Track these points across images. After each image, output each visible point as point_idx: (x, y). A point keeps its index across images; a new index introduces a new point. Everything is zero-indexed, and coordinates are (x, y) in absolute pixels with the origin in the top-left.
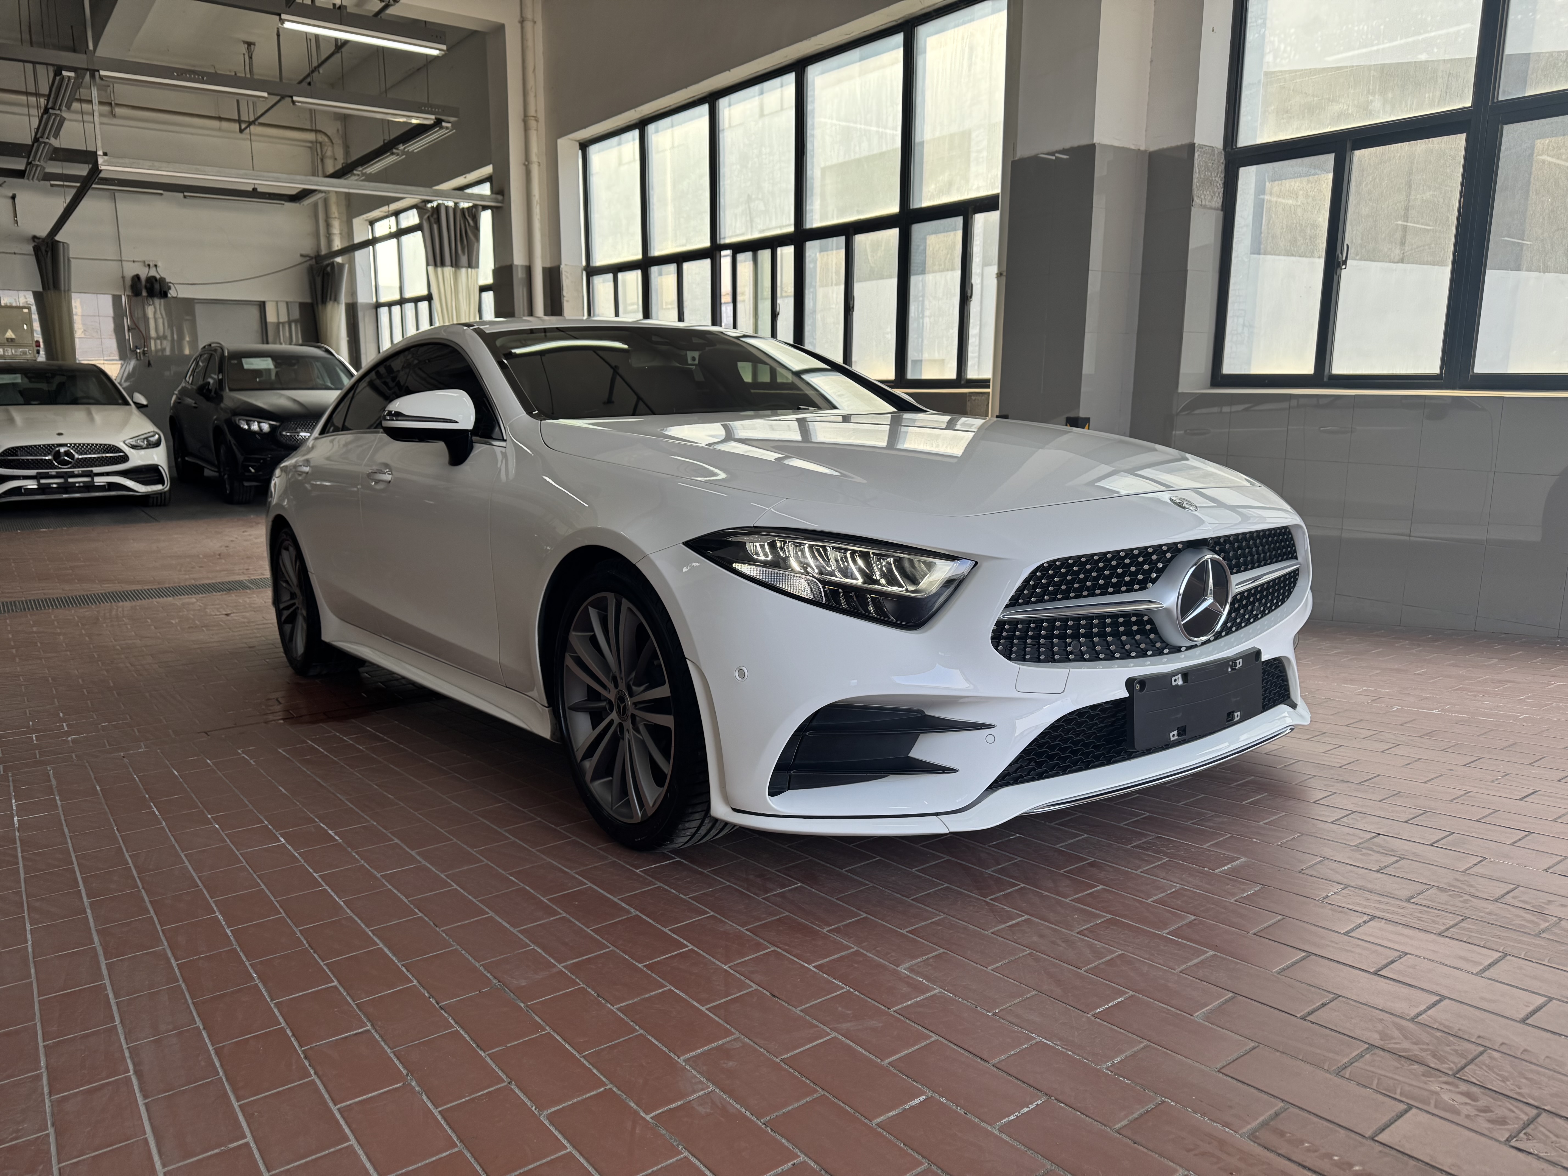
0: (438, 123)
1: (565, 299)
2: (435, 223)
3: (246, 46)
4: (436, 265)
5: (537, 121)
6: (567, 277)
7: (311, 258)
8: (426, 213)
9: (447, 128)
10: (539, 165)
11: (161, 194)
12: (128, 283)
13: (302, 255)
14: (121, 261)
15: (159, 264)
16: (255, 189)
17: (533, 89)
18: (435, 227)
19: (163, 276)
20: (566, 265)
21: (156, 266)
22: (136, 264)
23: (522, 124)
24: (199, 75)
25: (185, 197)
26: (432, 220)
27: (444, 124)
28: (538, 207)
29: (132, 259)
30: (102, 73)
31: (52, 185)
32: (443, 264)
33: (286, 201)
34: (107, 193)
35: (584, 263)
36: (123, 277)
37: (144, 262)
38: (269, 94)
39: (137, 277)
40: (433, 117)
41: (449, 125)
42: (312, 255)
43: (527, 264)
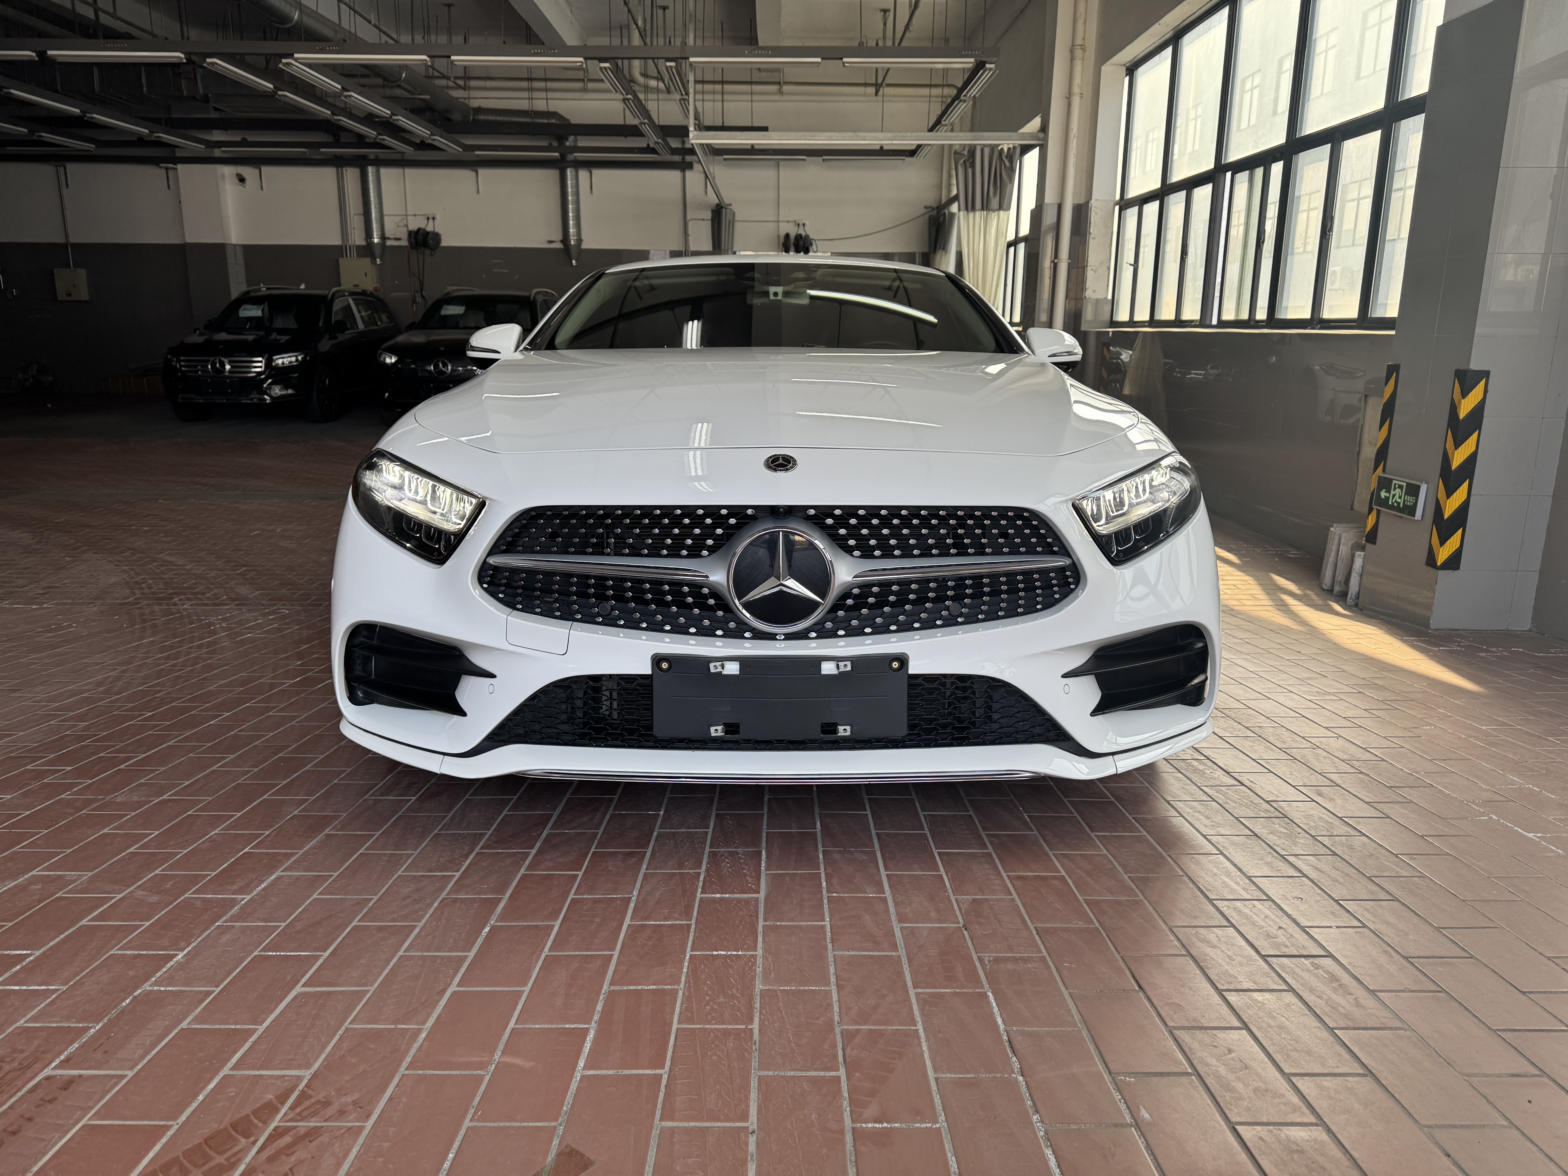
0: (980, 66)
1: (1091, 236)
2: (970, 167)
3: (882, 13)
4: (967, 209)
5: (1084, 50)
6: (1096, 213)
7: (933, 209)
8: (962, 158)
9: (991, 69)
10: (1081, 98)
11: (804, 160)
12: (782, 240)
13: (926, 207)
14: (778, 222)
15: (807, 223)
16: (882, 148)
17: (1083, 16)
18: (970, 170)
19: (808, 233)
20: (1096, 200)
21: (804, 225)
22: (790, 223)
23: (1069, 54)
24: (765, 50)
25: (824, 160)
26: (968, 164)
27: (988, 66)
28: (1075, 141)
29: (786, 220)
30: (692, 59)
31: (725, 159)
32: (973, 209)
33: (907, 156)
34: (772, 163)
35: (1118, 197)
36: (779, 236)
37: (795, 221)
38: (822, 59)
39: (787, 236)
40: (972, 60)
41: (993, 66)
42: (935, 206)
43: (1059, 202)
